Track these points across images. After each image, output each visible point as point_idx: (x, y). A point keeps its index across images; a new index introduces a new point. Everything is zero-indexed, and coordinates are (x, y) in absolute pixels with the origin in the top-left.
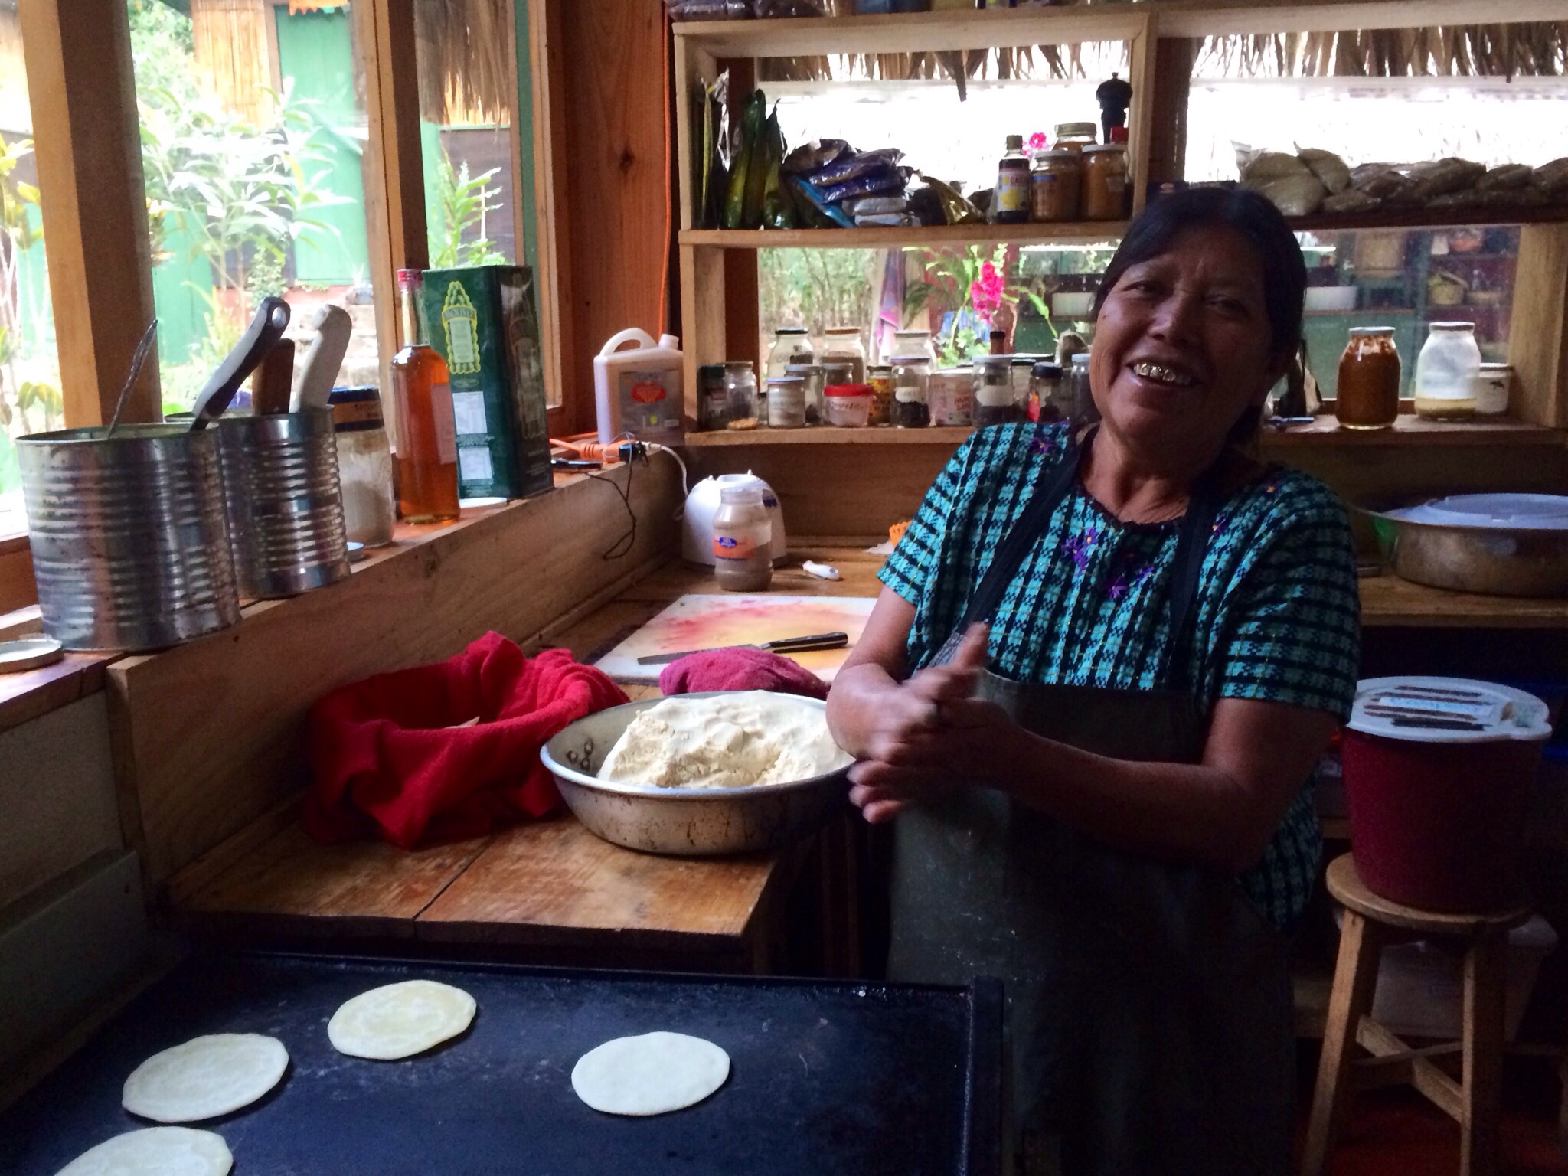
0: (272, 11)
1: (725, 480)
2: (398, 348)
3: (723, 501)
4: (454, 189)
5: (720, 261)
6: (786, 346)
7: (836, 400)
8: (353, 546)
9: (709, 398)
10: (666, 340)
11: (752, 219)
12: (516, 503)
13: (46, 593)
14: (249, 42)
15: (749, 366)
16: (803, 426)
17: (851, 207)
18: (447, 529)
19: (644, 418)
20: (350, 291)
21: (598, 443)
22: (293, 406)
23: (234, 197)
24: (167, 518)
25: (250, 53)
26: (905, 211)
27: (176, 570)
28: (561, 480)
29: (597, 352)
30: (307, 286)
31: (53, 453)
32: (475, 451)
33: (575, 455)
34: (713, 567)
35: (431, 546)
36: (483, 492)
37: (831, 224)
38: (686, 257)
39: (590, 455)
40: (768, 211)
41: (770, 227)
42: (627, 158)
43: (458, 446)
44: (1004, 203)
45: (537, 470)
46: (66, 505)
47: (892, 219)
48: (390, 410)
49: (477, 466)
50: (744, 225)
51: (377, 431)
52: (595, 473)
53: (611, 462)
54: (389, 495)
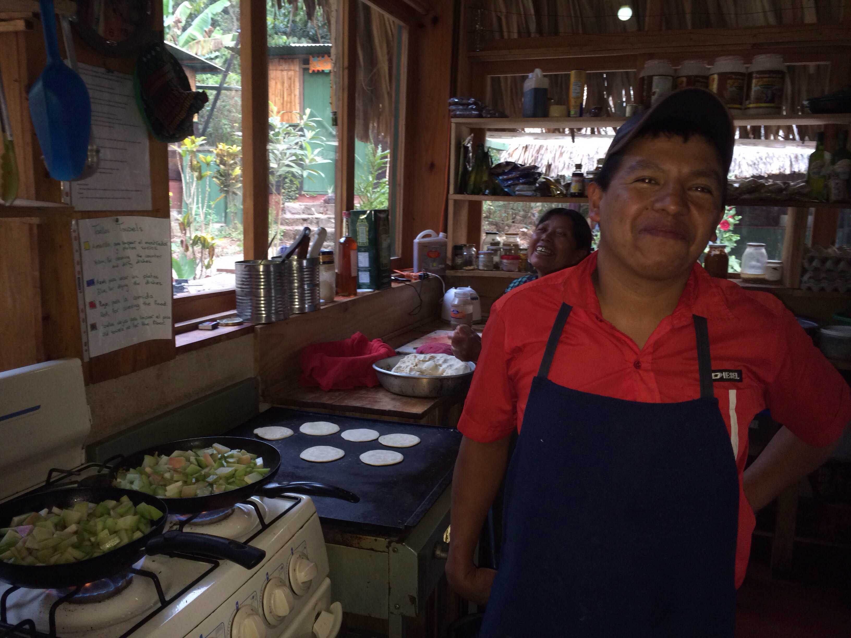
0: (302, 71)
1: (460, 289)
2: (341, 237)
3: (455, 296)
4: (374, 156)
5: (467, 205)
6: (490, 238)
7: (505, 261)
8: (321, 301)
9: (456, 257)
10: (441, 234)
11: (478, 191)
12: (377, 291)
13: (239, 305)
14: (291, 84)
15: (473, 246)
16: (492, 270)
17: (514, 188)
18: (352, 298)
19: (431, 264)
20: (326, 197)
21: (413, 272)
22: (308, 256)
23: (281, 158)
24: (273, 287)
25: (291, 89)
26: (535, 191)
27: (274, 302)
28: (394, 285)
29: (415, 238)
30: (307, 194)
31: (245, 267)
32: (364, 273)
33: (403, 276)
34: (450, 321)
35: (346, 303)
36: (366, 287)
37: (507, 194)
38: (451, 203)
39: (409, 276)
40: (483, 188)
41: (484, 194)
42: (432, 166)
43: (358, 271)
44: (574, 189)
45: (385, 280)
46: (247, 282)
47: (529, 193)
48: (336, 258)
49: (364, 278)
50: (474, 193)
51: (332, 265)
52: (408, 283)
53: (416, 280)
54: (334, 286)
